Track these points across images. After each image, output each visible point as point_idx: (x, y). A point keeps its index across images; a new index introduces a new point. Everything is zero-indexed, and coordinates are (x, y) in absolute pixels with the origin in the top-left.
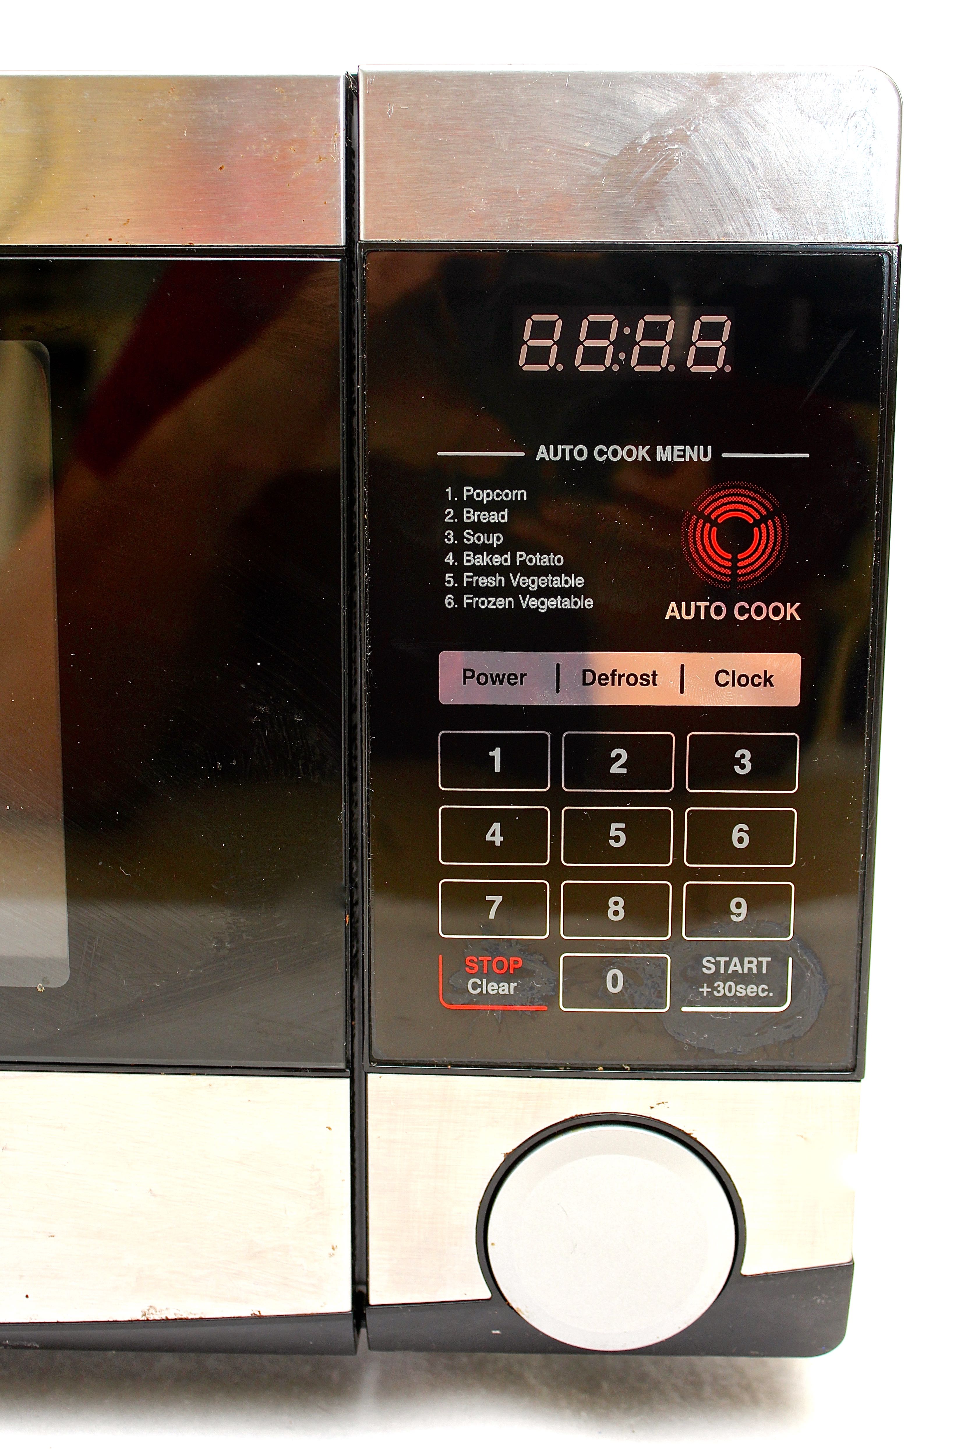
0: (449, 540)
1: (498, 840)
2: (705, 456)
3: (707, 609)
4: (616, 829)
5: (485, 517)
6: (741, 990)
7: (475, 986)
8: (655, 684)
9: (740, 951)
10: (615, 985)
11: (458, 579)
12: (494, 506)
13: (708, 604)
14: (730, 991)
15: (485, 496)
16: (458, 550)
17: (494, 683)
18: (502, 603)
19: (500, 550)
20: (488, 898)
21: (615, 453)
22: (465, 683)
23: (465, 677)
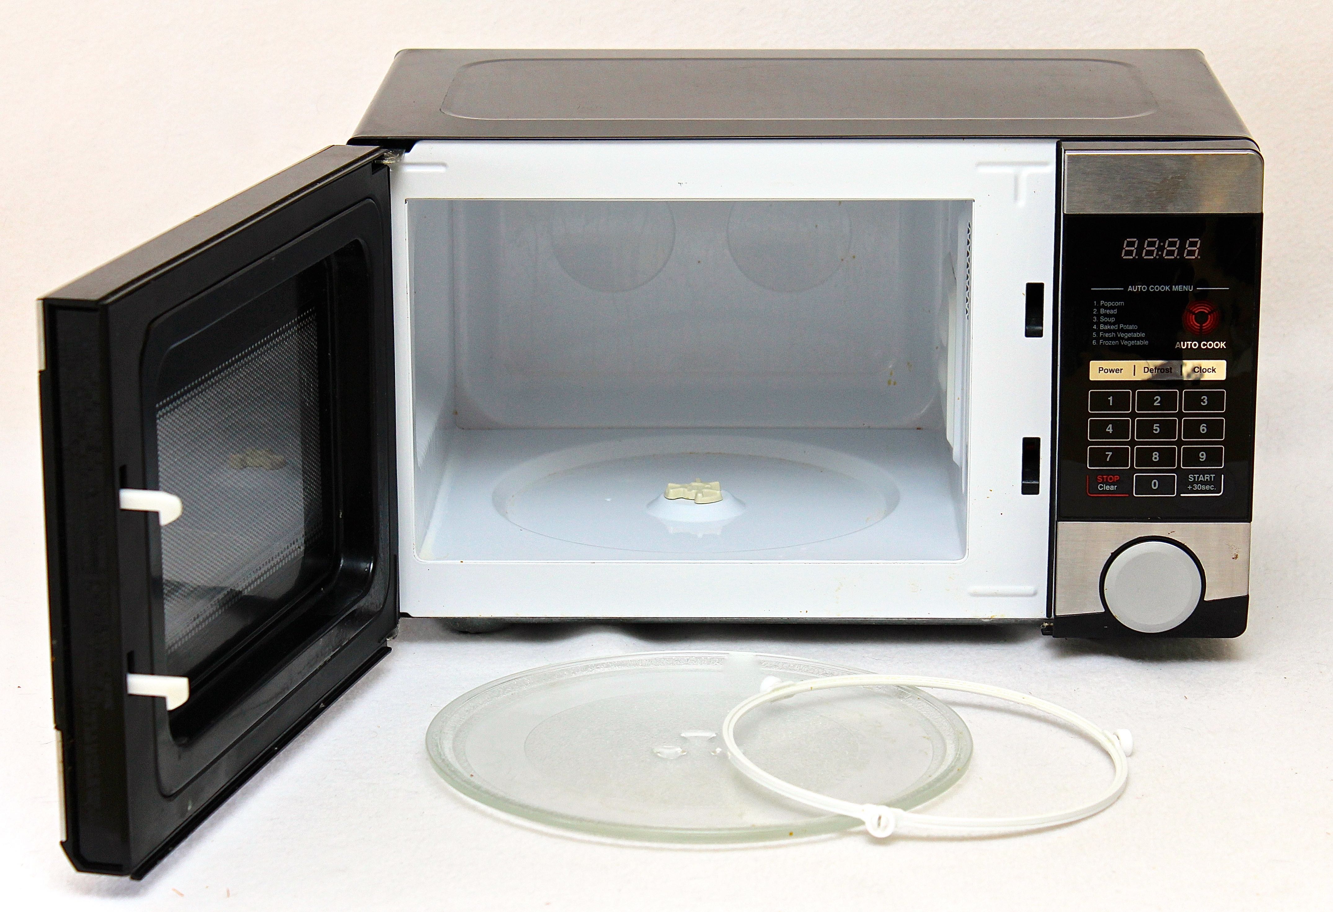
0: (1095, 320)
1: (1111, 431)
2: (1191, 289)
3: (1191, 344)
4: (1156, 426)
5: (1108, 312)
6: (1204, 488)
7: (1101, 487)
8: (1171, 372)
9: (1204, 472)
10: (1155, 486)
11: (1098, 334)
12: (1112, 308)
13: (1191, 342)
14: (1199, 488)
15: (1109, 304)
16: (1098, 324)
17: (1110, 372)
18: (1114, 343)
19: (1114, 324)
20: (1107, 453)
21: (1157, 288)
22: (1099, 372)
23: (1100, 370)
